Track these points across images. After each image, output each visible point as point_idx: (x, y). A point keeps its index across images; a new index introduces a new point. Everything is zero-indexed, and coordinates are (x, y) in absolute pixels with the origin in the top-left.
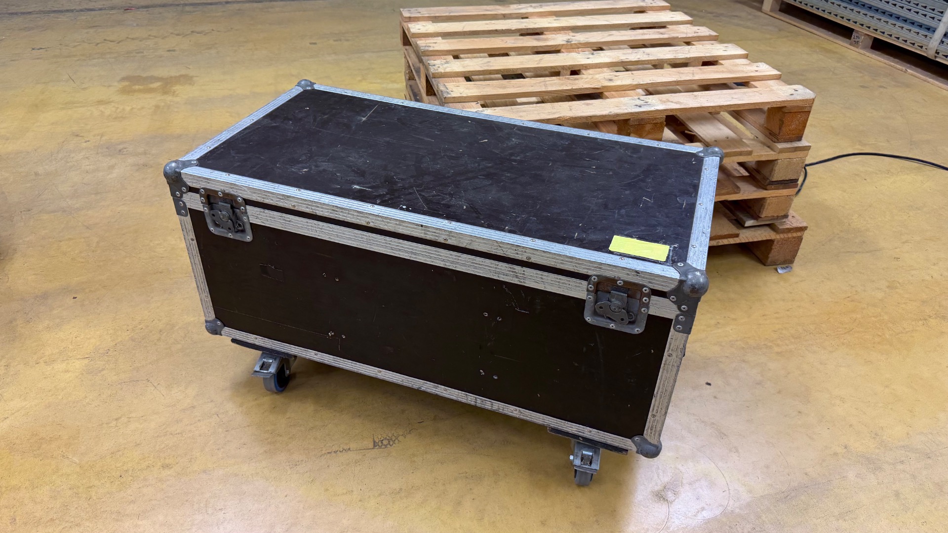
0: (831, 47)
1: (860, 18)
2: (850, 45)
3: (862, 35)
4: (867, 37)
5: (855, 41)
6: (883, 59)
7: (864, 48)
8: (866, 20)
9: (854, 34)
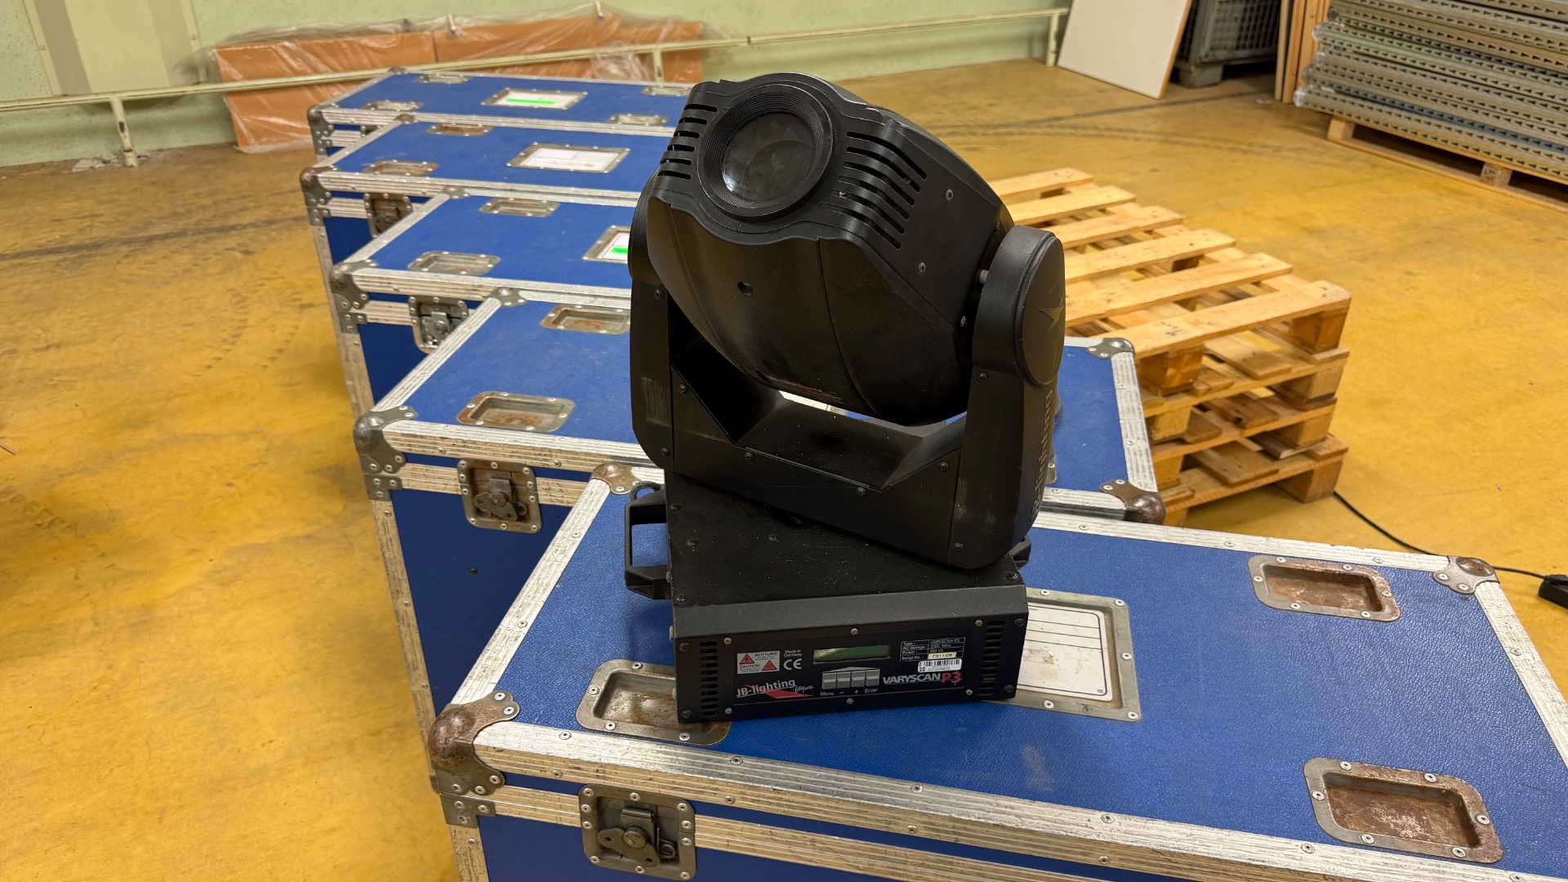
0: (1457, 186)
1: (1495, 148)
2: (1482, 181)
3: (1498, 169)
4: (1505, 170)
5: (1488, 178)
6: (1534, 200)
7: (1501, 185)
8: (1506, 151)
9: (1485, 167)
